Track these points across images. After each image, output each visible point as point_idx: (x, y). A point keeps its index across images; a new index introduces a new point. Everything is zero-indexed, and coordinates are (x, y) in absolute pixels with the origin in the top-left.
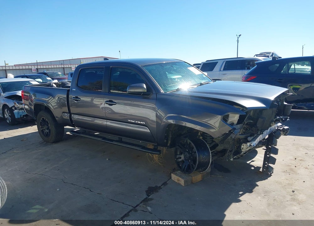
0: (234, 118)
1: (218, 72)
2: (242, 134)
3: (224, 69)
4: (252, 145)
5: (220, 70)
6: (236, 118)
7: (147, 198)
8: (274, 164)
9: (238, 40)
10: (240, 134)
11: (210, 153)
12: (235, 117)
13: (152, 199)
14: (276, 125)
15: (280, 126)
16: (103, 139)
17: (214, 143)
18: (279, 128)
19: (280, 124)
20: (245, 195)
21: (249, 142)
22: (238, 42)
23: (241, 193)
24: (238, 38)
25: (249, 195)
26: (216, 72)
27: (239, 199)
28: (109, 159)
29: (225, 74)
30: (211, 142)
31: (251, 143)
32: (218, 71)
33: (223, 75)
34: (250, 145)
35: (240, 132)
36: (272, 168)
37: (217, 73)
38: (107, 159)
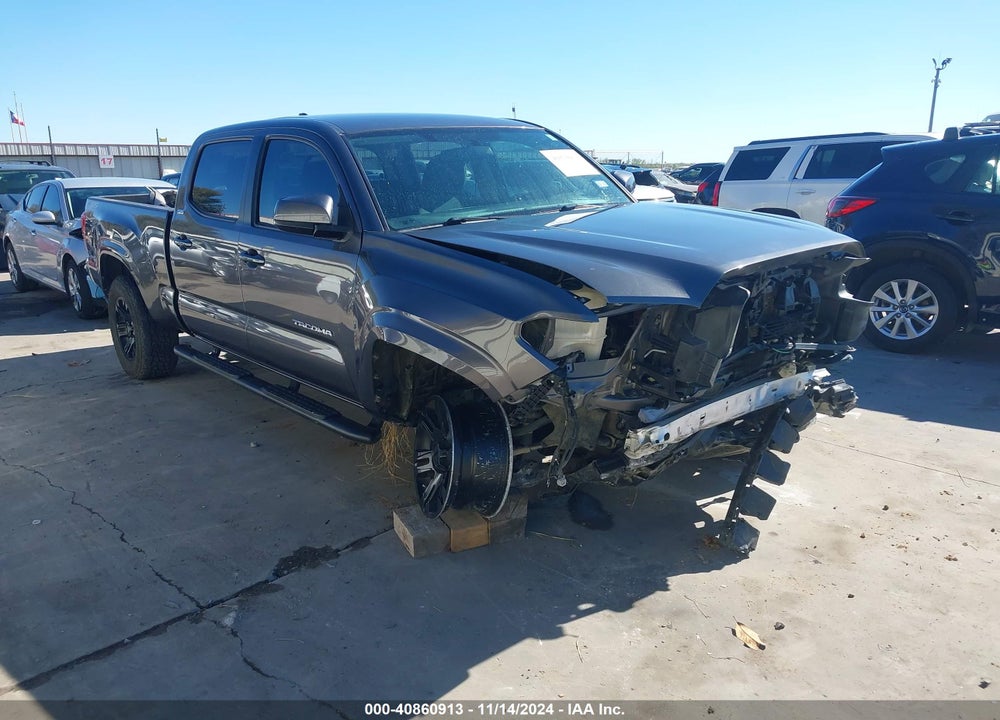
0: (584, 335)
1: (783, 182)
2: (617, 396)
3: (808, 175)
4: (652, 438)
5: (794, 178)
6: (589, 334)
7: (267, 581)
8: (764, 515)
9: (937, 76)
10: (609, 396)
11: (511, 458)
12: (586, 333)
13: (278, 588)
14: (804, 377)
15: (824, 379)
16: (240, 378)
17: (542, 421)
18: (816, 388)
19: (822, 373)
20: (596, 614)
21: (644, 425)
22: (936, 87)
23: (584, 607)
24: (938, 70)
25: (610, 616)
26: (779, 182)
27: (560, 628)
28: (258, 446)
29: (810, 193)
30: (534, 416)
31: (650, 433)
32: (787, 179)
33: (803, 193)
34: (647, 439)
35: (609, 387)
36: (755, 533)
37: (785, 185)
38: (252, 445)
